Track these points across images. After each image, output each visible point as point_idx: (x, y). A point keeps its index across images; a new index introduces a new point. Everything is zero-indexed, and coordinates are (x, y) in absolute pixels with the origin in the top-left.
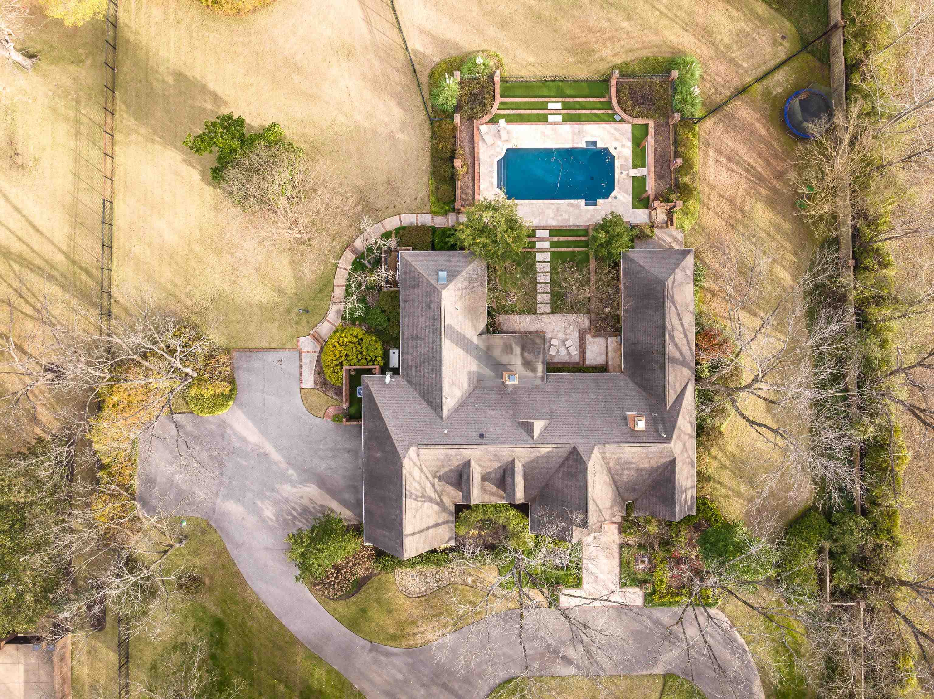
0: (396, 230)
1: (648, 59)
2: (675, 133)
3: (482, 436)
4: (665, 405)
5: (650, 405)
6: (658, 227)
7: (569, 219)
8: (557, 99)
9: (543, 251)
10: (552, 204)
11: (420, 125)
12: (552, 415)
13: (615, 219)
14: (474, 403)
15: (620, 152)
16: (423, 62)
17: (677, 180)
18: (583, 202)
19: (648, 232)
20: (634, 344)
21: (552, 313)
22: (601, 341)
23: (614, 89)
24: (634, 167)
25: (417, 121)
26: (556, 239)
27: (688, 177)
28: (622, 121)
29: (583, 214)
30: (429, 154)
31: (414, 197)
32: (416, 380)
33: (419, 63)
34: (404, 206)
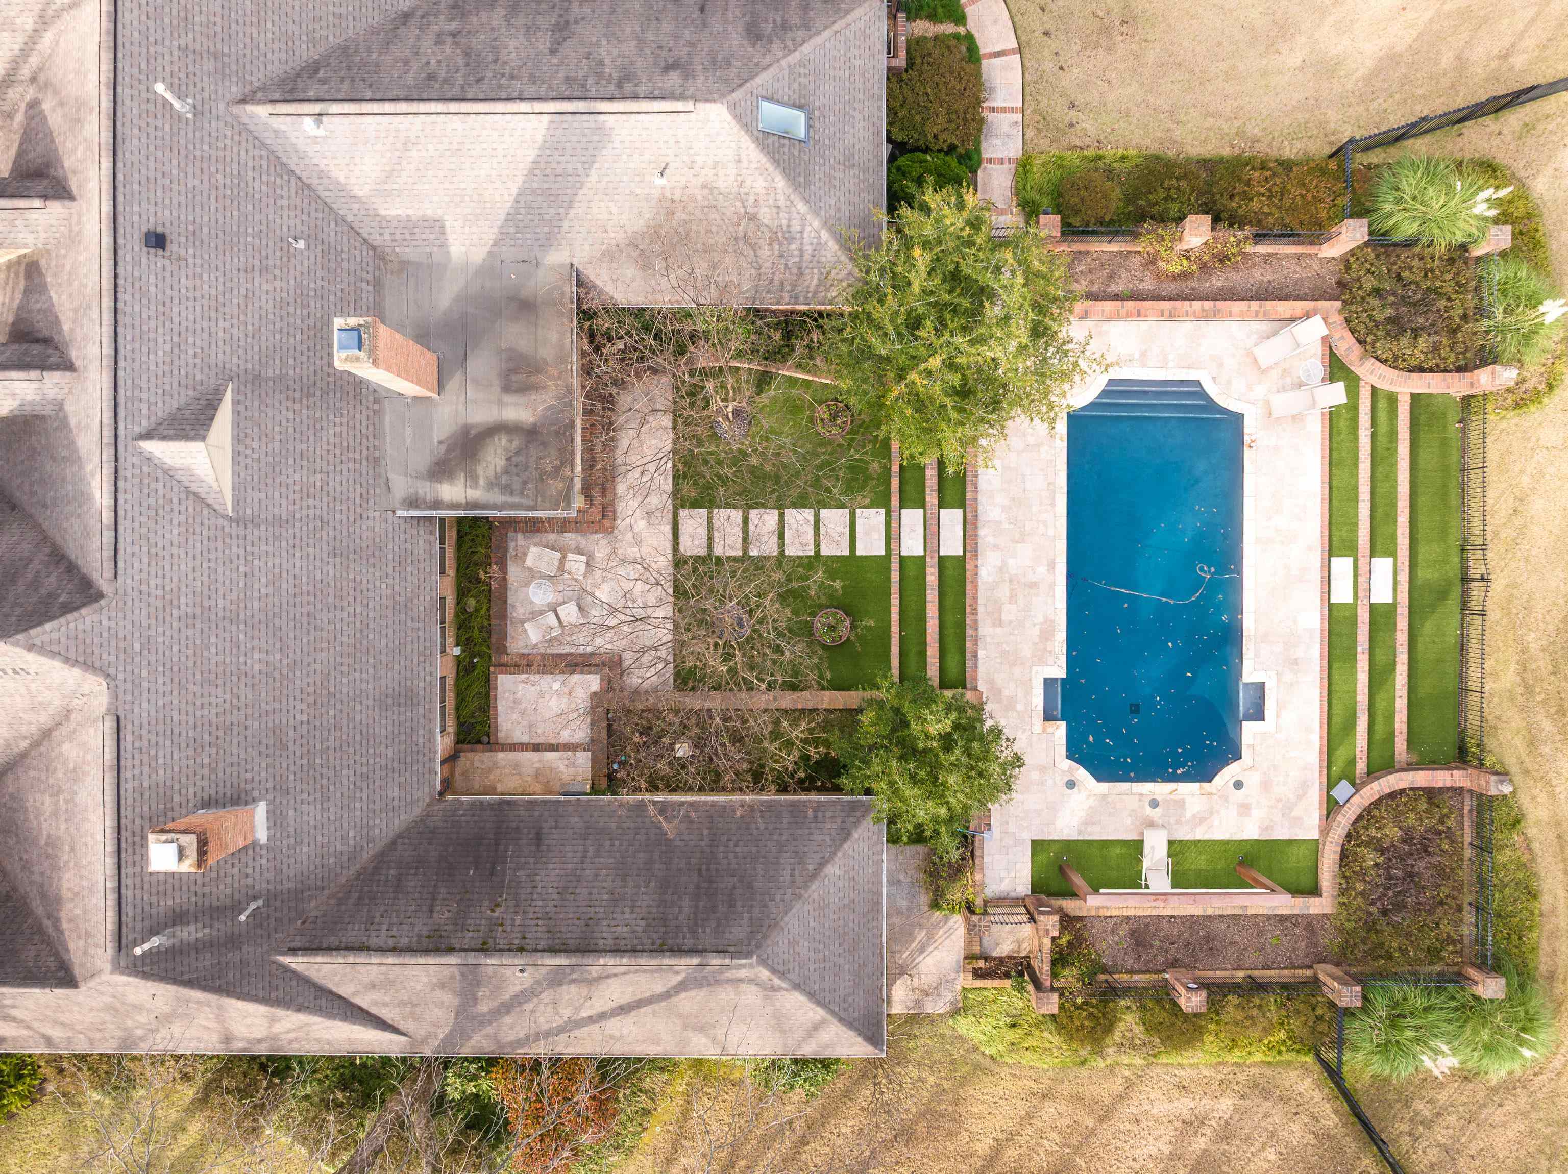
0: (969, 37)
1: (1533, 895)
2: (1285, 986)
3: (157, 241)
4: (293, 951)
5: (298, 894)
6: (971, 928)
7: (999, 623)
8: (1404, 587)
9: (891, 534)
10: (1052, 566)
11: (1322, 125)
12: (254, 522)
13: (994, 769)
14: (312, 239)
15: (1226, 799)
16: (1530, 141)
17: (1127, 991)
18: (1059, 671)
19: (956, 894)
20: (538, 838)
21: (679, 562)
22: (579, 732)
23: (1442, 778)
24: (1176, 848)
25: (1333, 117)
26: (932, 577)
27: (1138, 1029)
28: (1332, 807)
29: (1017, 671)
30: (1226, 152)
31: (1080, 100)
32: (411, 32)
33: (1528, 127)
34: (1049, 66)
